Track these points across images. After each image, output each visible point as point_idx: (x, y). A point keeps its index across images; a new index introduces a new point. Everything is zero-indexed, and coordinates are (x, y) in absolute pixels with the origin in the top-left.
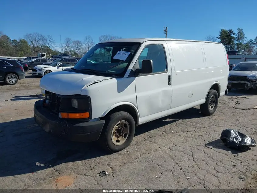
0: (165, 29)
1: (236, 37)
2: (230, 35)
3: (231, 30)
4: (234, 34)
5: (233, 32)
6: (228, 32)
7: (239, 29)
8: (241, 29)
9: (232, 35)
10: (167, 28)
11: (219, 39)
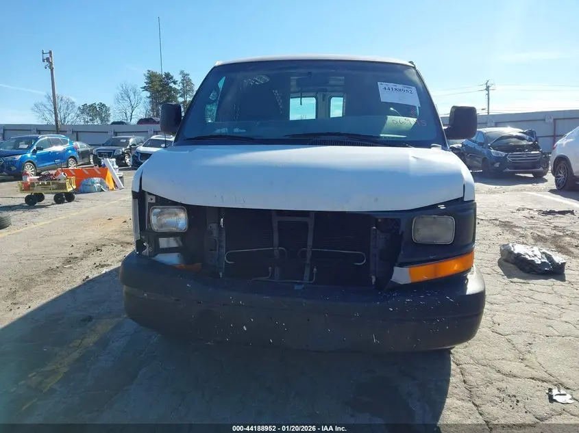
0: (48, 56)
1: (179, 88)
2: (168, 84)
3: (169, 74)
4: (175, 83)
5: (172, 78)
6: (164, 79)
7: (182, 72)
8: (185, 72)
9: (172, 85)
10: (50, 52)
11: (146, 90)
